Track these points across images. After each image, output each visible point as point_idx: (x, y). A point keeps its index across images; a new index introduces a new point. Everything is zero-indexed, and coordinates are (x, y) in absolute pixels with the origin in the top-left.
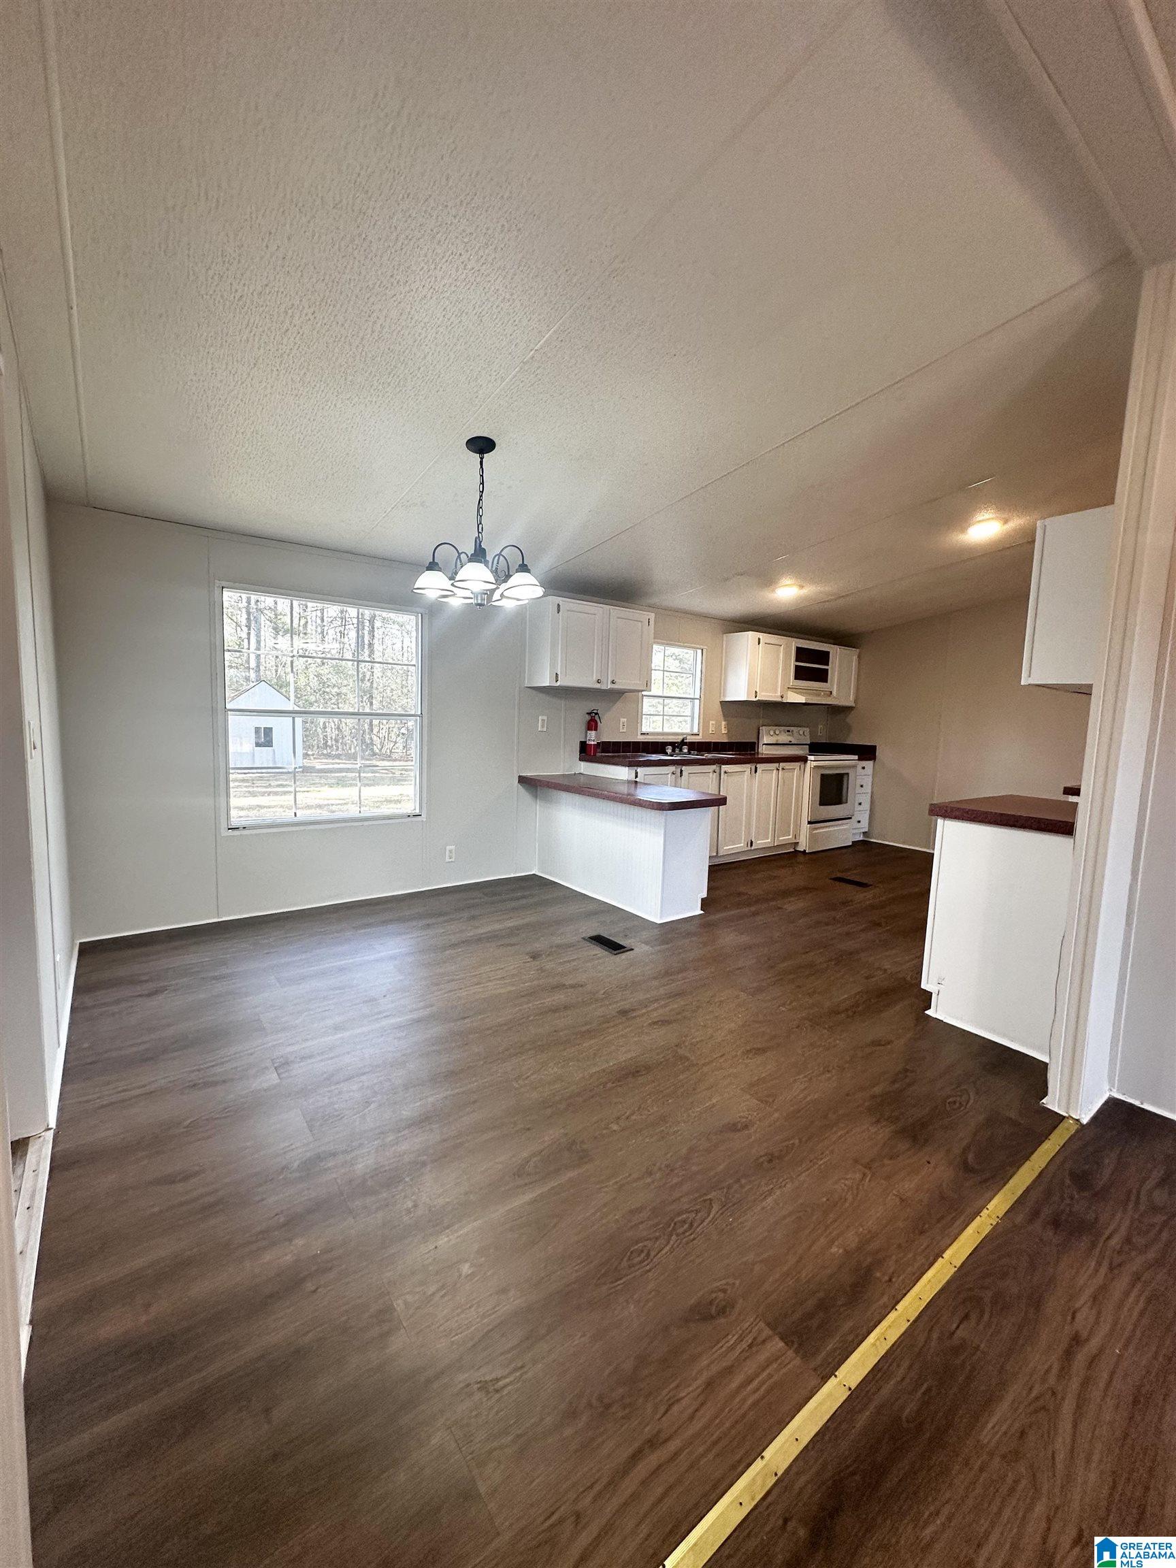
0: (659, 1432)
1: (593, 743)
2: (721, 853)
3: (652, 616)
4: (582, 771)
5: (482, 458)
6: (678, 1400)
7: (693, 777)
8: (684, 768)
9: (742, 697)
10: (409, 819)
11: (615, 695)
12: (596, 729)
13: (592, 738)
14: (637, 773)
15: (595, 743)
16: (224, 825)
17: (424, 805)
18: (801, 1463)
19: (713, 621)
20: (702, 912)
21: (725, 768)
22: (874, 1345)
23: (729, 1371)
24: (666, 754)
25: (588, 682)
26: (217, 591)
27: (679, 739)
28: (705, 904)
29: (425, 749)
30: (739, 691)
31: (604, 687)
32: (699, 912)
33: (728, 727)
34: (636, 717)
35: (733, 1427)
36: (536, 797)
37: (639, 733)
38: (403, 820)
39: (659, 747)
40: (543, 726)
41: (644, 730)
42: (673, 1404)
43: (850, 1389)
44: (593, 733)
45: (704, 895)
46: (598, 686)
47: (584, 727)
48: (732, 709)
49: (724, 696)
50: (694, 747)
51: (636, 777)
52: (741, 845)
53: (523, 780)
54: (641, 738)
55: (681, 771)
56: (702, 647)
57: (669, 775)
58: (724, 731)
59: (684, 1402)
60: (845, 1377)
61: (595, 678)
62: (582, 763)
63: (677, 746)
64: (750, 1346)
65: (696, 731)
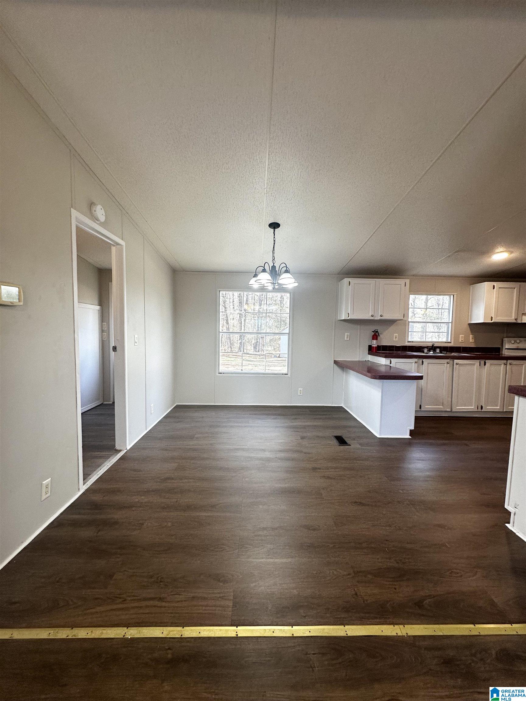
0: (166, 598)
1: (374, 346)
2: (454, 410)
3: (408, 281)
4: (369, 360)
5: (274, 231)
6: (180, 595)
7: (430, 365)
8: (424, 360)
9: (481, 321)
10: (283, 375)
11: (391, 322)
12: (377, 339)
13: (375, 344)
14: (391, 361)
15: (376, 346)
16: (217, 372)
17: (289, 370)
18: (193, 640)
19: (460, 278)
20: (410, 437)
21: (456, 361)
22: (265, 630)
23: (205, 599)
24: (424, 352)
25: (367, 316)
26: (218, 292)
27: (430, 345)
28: (412, 433)
29: (290, 347)
30: (479, 317)
31: (376, 319)
32: (408, 436)
33: (475, 338)
34: (404, 333)
35: (186, 613)
36: (344, 371)
37: (406, 341)
38: (280, 376)
39: (420, 349)
40: (347, 338)
41: (410, 340)
42: (178, 594)
43: (237, 635)
44: (375, 341)
45: (412, 428)
46: (372, 318)
47: (371, 338)
48: (475, 328)
49: (471, 320)
50: (443, 349)
51: (391, 363)
52: (472, 408)
53: (336, 362)
54: (407, 344)
55: (423, 362)
56: (453, 294)
57: (413, 363)
58: (471, 340)
59: (181, 597)
60: (240, 630)
61: (370, 315)
62: (369, 356)
63: (433, 348)
64: (220, 597)
65: (449, 341)
